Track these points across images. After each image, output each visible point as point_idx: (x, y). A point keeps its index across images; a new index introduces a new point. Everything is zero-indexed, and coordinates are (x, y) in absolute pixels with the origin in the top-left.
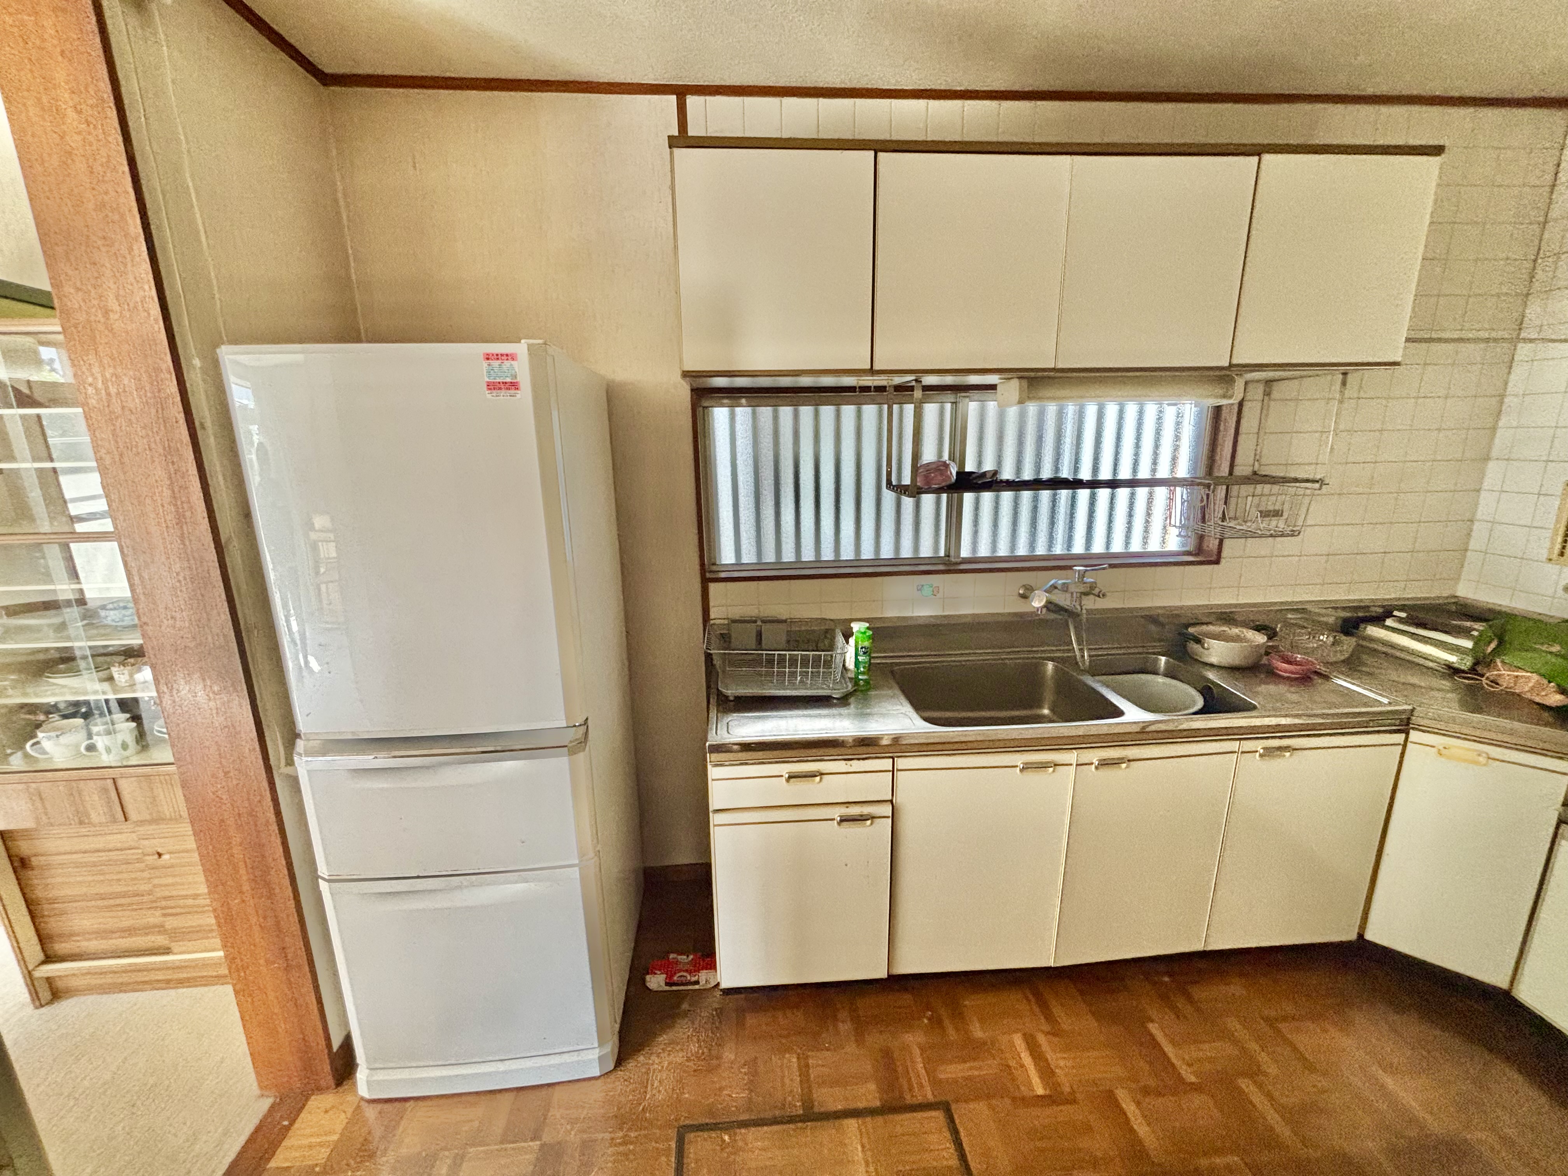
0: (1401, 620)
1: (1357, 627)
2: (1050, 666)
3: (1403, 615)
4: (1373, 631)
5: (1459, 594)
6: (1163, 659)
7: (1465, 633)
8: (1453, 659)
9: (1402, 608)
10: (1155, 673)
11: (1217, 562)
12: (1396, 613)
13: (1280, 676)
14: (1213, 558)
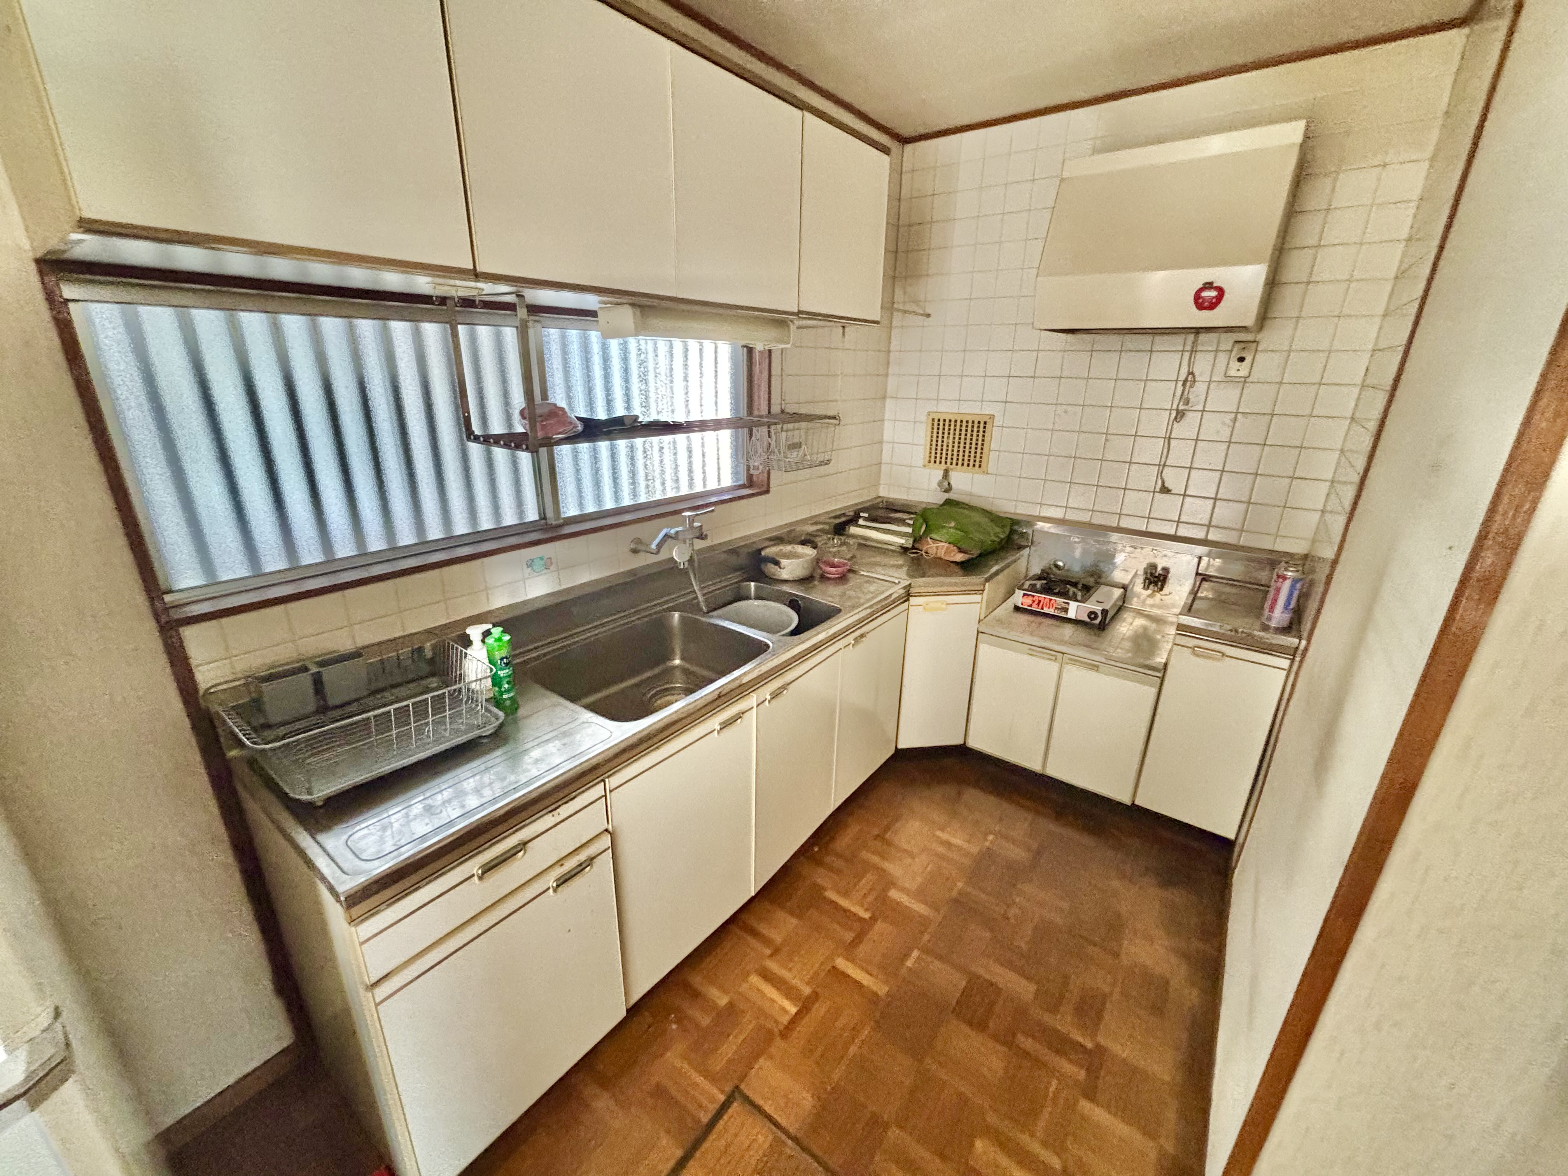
0: (866, 519)
1: (844, 529)
2: (676, 615)
3: (866, 515)
4: (853, 530)
5: (881, 495)
6: (753, 584)
7: (902, 522)
8: (901, 541)
9: (864, 510)
10: (748, 598)
11: (767, 491)
12: (862, 514)
13: (829, 579)
14: (764, 489)
